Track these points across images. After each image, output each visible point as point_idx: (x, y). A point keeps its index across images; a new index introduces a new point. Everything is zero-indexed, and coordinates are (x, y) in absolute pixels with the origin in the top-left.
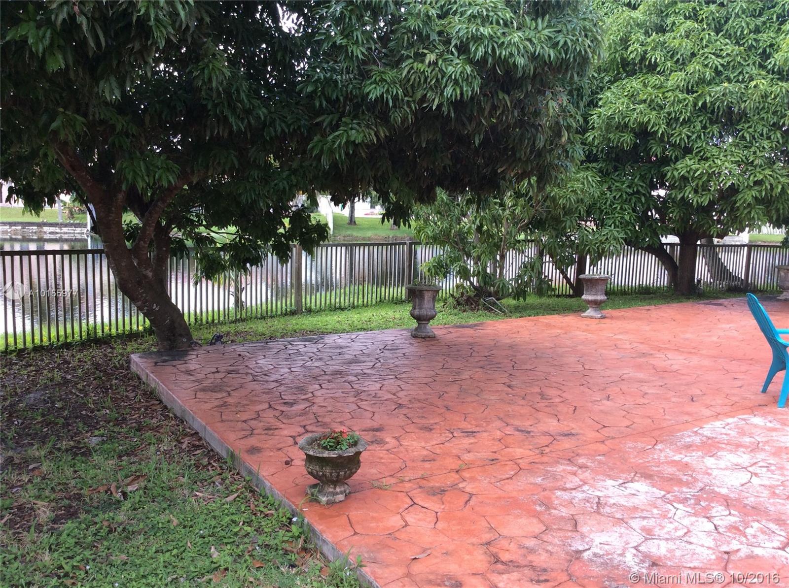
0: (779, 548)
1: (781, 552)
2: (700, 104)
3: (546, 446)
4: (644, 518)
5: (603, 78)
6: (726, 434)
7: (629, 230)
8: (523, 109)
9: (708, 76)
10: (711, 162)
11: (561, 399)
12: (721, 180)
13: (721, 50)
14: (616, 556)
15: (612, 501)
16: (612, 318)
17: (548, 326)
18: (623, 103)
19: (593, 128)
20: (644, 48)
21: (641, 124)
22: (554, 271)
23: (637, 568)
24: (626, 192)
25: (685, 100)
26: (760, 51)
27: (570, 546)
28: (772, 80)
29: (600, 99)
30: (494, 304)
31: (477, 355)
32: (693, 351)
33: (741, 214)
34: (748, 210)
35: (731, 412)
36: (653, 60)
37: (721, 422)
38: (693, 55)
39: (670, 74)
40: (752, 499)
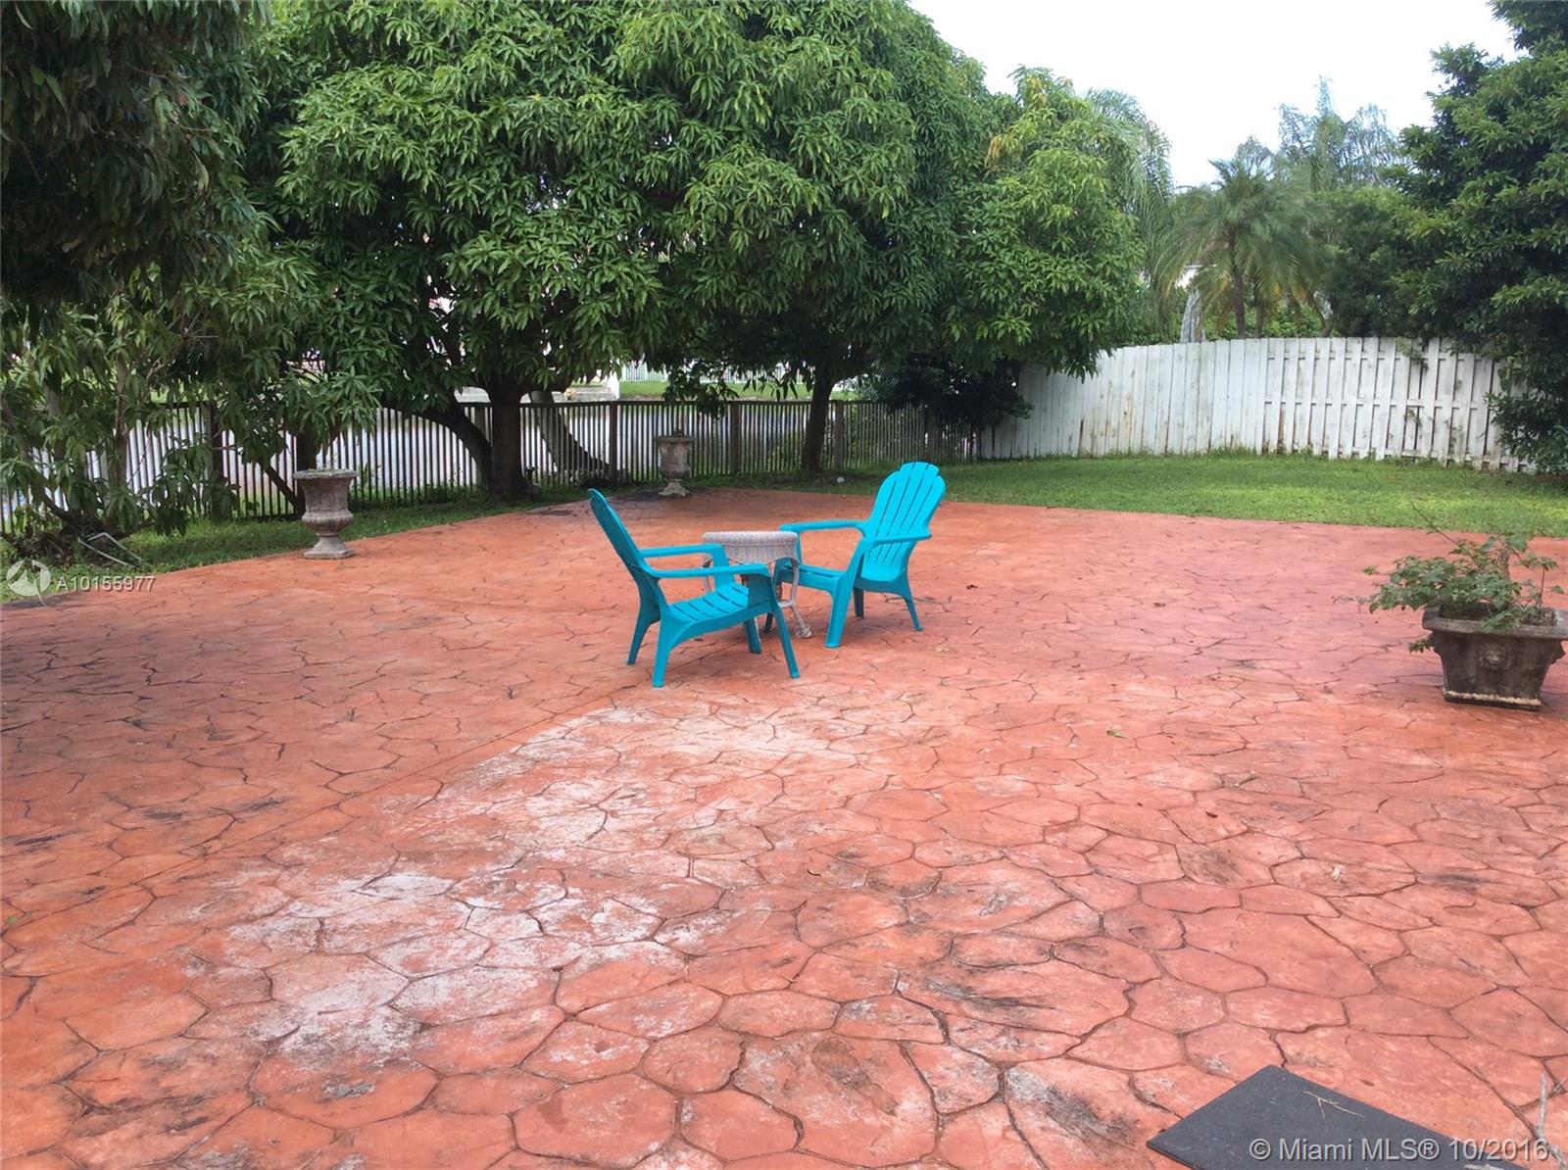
0: (646, 939)
1: (649, 945)
2: (494, 132)
3: (217, 837)
4: (409, 941)
5: (304, 65)
6: (565, 750)
7: (388, 377)
8: (102, 112)
9: (505, 76)
10: (525, 247)
11: (253, 734)
12: (545, 281)
13: (524, 30)
14: (349, 1031)
15: (348, 921)
16: (367, 555)
17: (234, 583)
18: (347, 120)
19: (293, 167)
20: (379, 11)
21: (387, 165)
22: (241, 466)
23: (391, 1043)
24: (374, 302)
25: (466, 121)
26: (592, 38)
27: (256, 1033)
28: (616, 95)
29: (304, 107)
30: (109, 547)
31: (64, 664)
32: (517, 602)
33: (586, 345)
34: (597, 337)
35: (577, 706)
36: (399, 37)
37: (559, 729)
38: (474, 34)
39: (434, 68)
40: (605, 859)
